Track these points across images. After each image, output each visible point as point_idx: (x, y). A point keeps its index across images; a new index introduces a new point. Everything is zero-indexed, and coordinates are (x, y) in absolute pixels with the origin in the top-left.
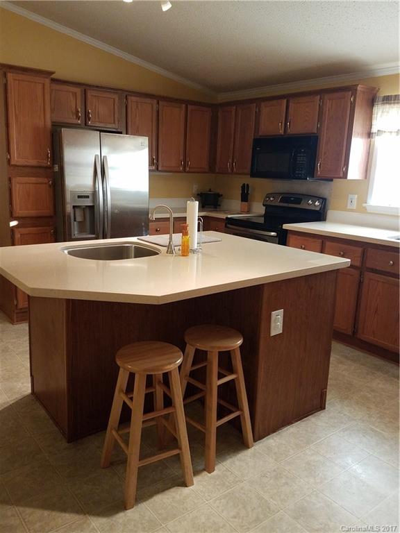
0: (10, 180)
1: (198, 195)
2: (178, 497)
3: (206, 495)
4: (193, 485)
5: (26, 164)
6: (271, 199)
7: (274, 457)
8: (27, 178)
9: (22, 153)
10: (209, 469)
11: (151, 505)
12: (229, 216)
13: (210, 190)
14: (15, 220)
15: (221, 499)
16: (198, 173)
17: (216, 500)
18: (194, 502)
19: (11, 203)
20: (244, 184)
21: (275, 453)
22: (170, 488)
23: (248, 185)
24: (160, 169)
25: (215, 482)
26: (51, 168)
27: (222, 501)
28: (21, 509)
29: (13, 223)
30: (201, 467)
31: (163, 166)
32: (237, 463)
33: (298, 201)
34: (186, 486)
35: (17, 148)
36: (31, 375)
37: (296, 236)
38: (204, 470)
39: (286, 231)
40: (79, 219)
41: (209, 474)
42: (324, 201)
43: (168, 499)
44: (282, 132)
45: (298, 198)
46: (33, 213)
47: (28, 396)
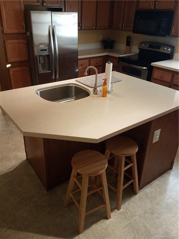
0: (4, 42)
1: (102, 41)
2: (104, 226)
3: (118, 224)
4: (111, 218)
5: (12, 32)
6: (143, 45)
7: (150, 200)
8: (13, 40)
9: (9, 26)
10: (118, 208)
11: (91, 231)
12: (120, 56)
13: (109, 39)
14: (9, 64)
15: (125, 228)
16: (103, 29)
17: (123, 228)
18: (112, 229)
19: (6, 55)
20: (128, 36)
21: (150, 198)
22: (100, 220)
23: (130, 36)
24: (83, 28)
25: (122, 216)
26: (26, 34)
27: (126, 228)
28: (28, 234)
29: (8, 66)
30: (114, 207)
31: (84, 27)
32: (131, 204)
33: (159, 47)
34: (108, 219)
35: (7, 24)
36: (26, 152)
37: (158, 70)
38: (116, 208)
39: (153, 67)
40: (42, 62)
41: (118, 212)
42: (173, 48)
43: (99, 227)
44: (152, 8)
45: (159, 46)
46: (17, 59)
47: (25, 161)
